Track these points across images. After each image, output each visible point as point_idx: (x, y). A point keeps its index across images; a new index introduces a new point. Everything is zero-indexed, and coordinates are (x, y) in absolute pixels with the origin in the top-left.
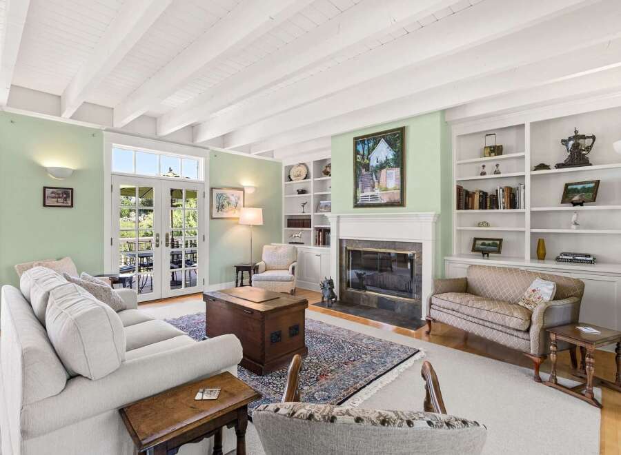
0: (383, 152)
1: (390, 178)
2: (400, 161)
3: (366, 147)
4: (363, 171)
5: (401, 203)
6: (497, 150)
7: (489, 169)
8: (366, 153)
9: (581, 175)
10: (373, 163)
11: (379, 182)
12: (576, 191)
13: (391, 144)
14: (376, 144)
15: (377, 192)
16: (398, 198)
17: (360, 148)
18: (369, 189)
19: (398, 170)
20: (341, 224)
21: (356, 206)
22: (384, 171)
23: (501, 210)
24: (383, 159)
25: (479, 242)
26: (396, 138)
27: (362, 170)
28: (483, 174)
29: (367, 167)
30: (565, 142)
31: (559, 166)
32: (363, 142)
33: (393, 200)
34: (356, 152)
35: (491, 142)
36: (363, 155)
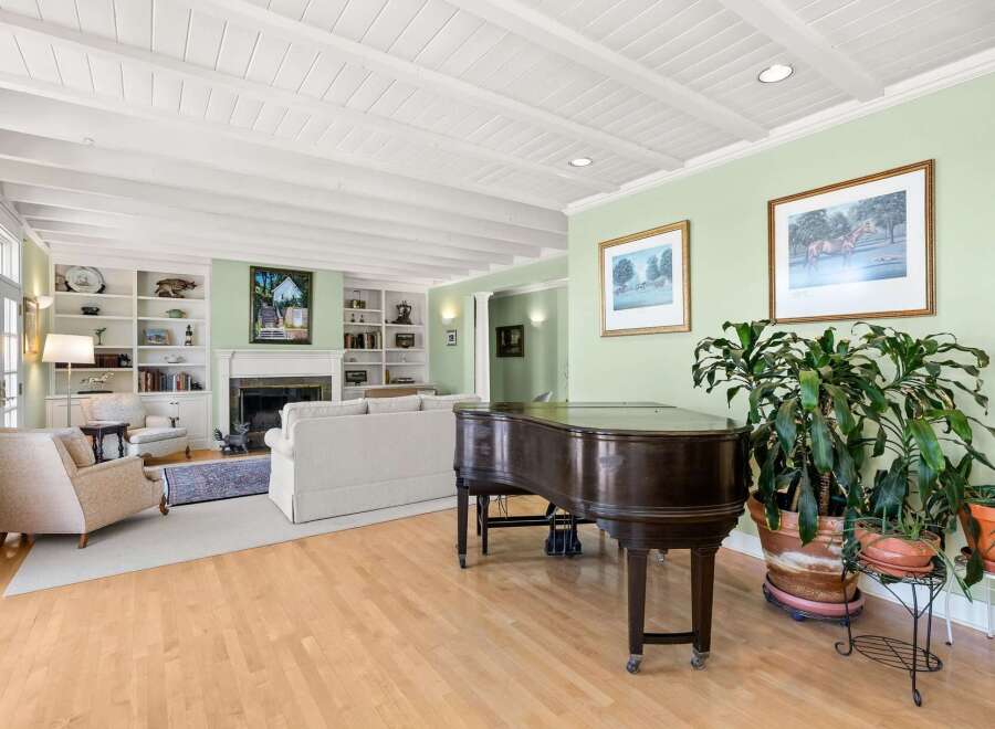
0: (288, 290)
1: (296, 317)
2: (306, 301)
3: (268, 281)
4: (265, 305)
5: (307, 342)
6: (361, 304)
7: (358, 318)
8: (268, 286)
9: (404, 329)
10: (278, 298)
11: (284, 319)
12: (403, 339)
13: (299, 285)
14: (281, 280)
15: (282, 328)
16: (304, 336)
17: (260, 279)
18: (271, 324)
19: (305, 310)
20: (234, 361)
21: (256, 341)
22: (289, 309)
23: (366, 350)
24: (290, 297)
25: (350, 374)
26: (304, 279)
27: (262, 304)
28: (353, 321)
29: (270, 301)
30: (398, 307)
31: (394, 323)
32: (264, 274)
33: (300, 337)
34: (254, 284)
35: (356, 297)
36: (264, 288)
